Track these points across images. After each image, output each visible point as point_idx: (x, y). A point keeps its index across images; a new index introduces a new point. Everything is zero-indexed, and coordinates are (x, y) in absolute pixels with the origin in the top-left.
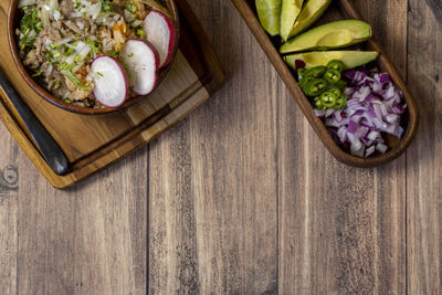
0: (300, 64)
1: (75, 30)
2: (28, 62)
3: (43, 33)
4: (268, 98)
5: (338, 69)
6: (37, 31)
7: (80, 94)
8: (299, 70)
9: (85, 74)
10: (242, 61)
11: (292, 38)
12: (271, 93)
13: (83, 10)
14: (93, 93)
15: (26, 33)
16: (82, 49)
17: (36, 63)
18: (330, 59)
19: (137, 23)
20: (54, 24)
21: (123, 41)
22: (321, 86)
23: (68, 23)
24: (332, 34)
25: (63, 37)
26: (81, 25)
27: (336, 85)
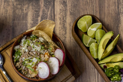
0: (105, 67)
1: (33, 55)
2: (17, 66)
3: (22, 56)
4: (95, 80)
5: (118, 68)
6: (20, 56)
7: (34, 75)
8: (105, 69)
9: (35, 68)
10: (85, 68)
11: (102, 59)
12: (95, 78)
13: (35, 49)
14: (38, 75)
15: (16, 57)
16: (35, 60)
17: (19, 66)
18: (115, 65)
19: (52, 53)
20: (26, 53)
21: (48, 58)
22: (112, 73)
23: (30, 53)
24: (115, 58)
25: (28, 57)
26: (35, 53)
27: (117, 73)
